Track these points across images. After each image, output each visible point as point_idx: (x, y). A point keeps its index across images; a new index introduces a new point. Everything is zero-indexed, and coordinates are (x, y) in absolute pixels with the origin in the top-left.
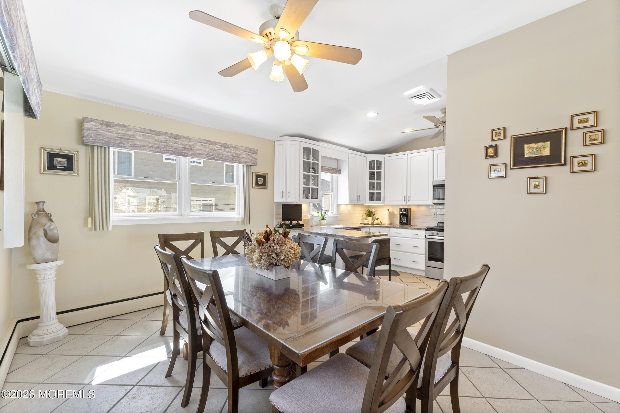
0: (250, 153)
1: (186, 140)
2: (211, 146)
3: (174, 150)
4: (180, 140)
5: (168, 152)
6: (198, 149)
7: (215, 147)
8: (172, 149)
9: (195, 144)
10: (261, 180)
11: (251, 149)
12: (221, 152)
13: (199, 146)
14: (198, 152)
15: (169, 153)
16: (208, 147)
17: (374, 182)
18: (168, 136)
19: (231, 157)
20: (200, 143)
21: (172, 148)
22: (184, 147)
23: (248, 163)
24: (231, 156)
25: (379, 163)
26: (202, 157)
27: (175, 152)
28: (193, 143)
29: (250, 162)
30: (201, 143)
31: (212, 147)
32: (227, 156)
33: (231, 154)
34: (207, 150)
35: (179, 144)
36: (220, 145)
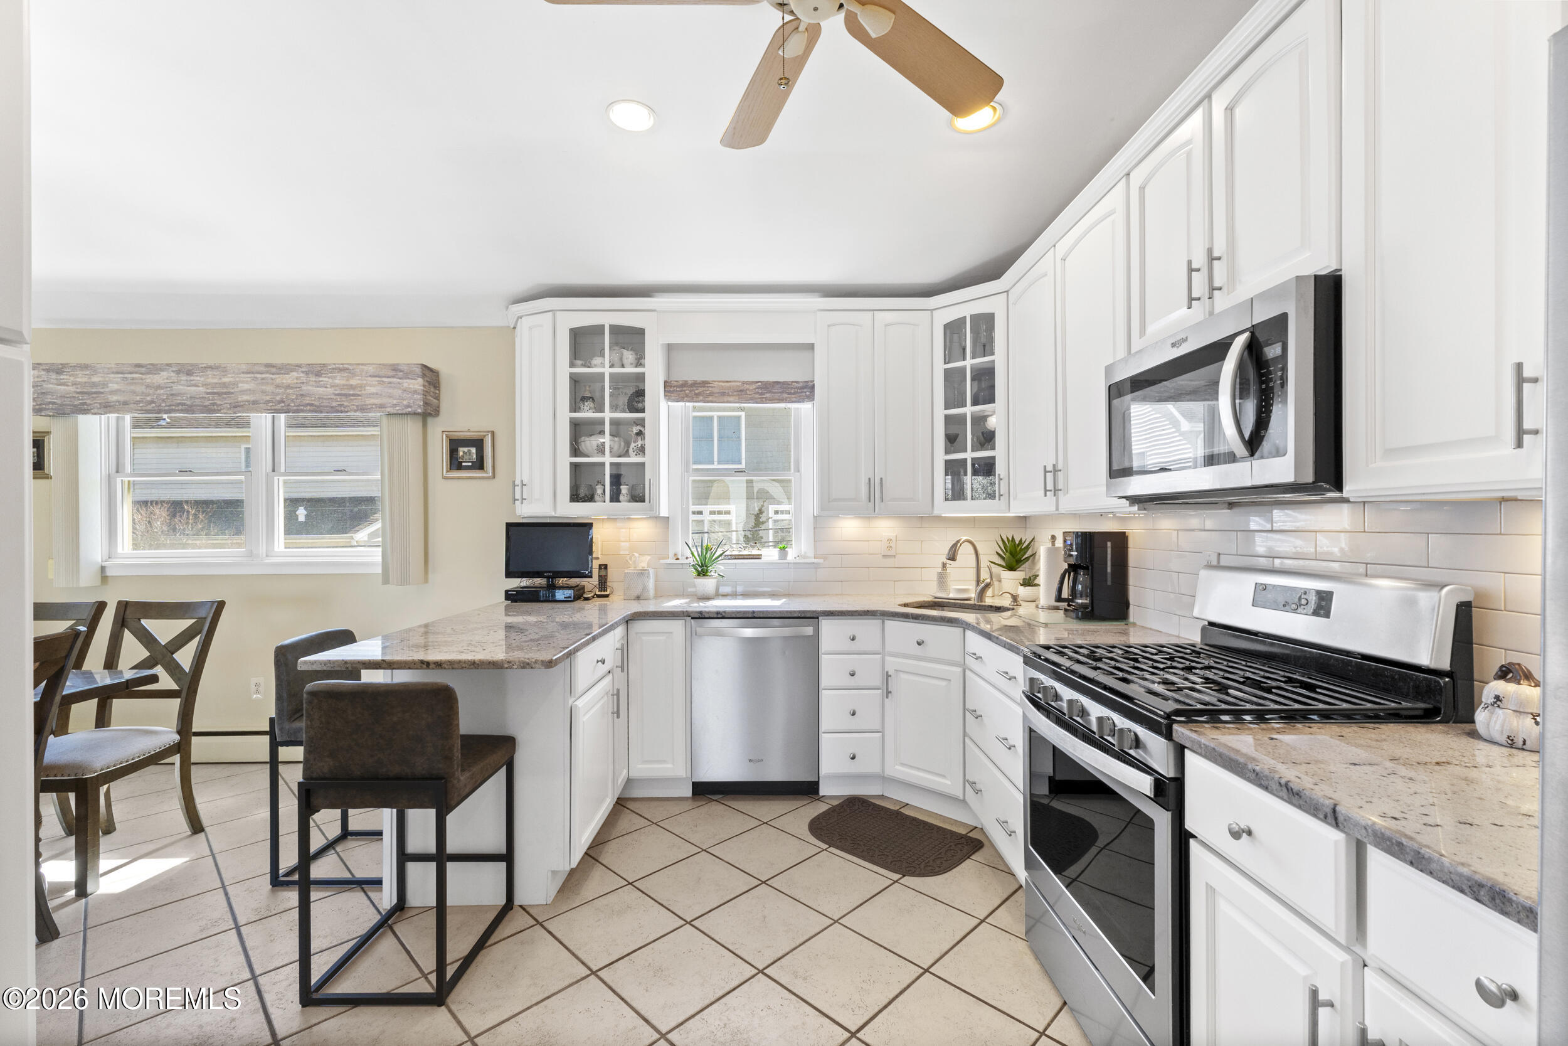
0: (394, 380)
1: (215, 373)
2: (279, 377)
3: (188, 403)
4: (200, 377)
5: (177, 408)
6: (246, 390)
7: (290, 379)
8: (183, 400)
9: (237, 379)
10: (468, 454)
11: (395, 368)
12: (305, 388)
13: (247, 382)
14: (245, 398)
15: (178, 410)
16: (270, 381)
17: (964, 416)
18: (173, 371)
19: (335, 397)
20: (249, 375)
21: (184, 398)
22: (211, 391)
23: (389, 409)
24: (336, 395)
25: (984, 324)
26: (256, 410)
27: (191, 406)
28: (232, 377)
29: (395, 406)
30: (252, 375)
31: (280, 379)
32: (325, 397)
33: (336, 390)
34: (269, 388)
35: (199, 386)
36: (303, 370)
